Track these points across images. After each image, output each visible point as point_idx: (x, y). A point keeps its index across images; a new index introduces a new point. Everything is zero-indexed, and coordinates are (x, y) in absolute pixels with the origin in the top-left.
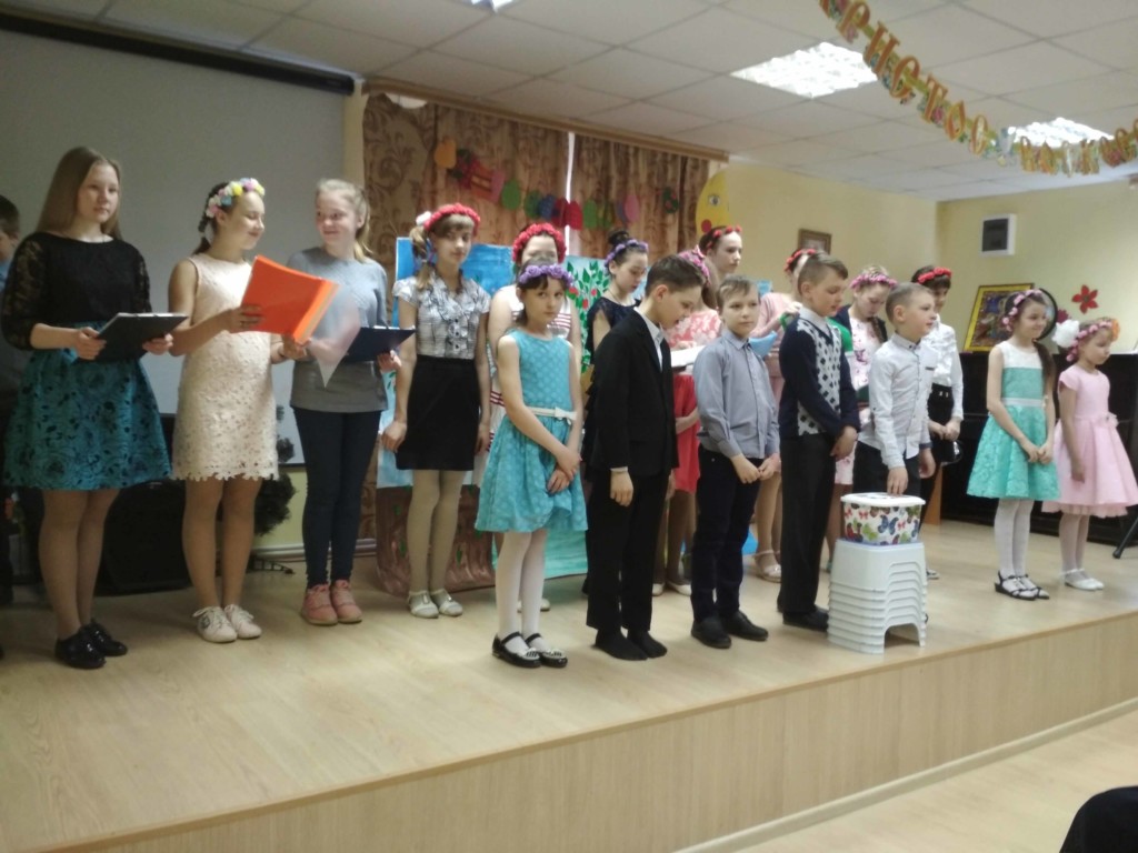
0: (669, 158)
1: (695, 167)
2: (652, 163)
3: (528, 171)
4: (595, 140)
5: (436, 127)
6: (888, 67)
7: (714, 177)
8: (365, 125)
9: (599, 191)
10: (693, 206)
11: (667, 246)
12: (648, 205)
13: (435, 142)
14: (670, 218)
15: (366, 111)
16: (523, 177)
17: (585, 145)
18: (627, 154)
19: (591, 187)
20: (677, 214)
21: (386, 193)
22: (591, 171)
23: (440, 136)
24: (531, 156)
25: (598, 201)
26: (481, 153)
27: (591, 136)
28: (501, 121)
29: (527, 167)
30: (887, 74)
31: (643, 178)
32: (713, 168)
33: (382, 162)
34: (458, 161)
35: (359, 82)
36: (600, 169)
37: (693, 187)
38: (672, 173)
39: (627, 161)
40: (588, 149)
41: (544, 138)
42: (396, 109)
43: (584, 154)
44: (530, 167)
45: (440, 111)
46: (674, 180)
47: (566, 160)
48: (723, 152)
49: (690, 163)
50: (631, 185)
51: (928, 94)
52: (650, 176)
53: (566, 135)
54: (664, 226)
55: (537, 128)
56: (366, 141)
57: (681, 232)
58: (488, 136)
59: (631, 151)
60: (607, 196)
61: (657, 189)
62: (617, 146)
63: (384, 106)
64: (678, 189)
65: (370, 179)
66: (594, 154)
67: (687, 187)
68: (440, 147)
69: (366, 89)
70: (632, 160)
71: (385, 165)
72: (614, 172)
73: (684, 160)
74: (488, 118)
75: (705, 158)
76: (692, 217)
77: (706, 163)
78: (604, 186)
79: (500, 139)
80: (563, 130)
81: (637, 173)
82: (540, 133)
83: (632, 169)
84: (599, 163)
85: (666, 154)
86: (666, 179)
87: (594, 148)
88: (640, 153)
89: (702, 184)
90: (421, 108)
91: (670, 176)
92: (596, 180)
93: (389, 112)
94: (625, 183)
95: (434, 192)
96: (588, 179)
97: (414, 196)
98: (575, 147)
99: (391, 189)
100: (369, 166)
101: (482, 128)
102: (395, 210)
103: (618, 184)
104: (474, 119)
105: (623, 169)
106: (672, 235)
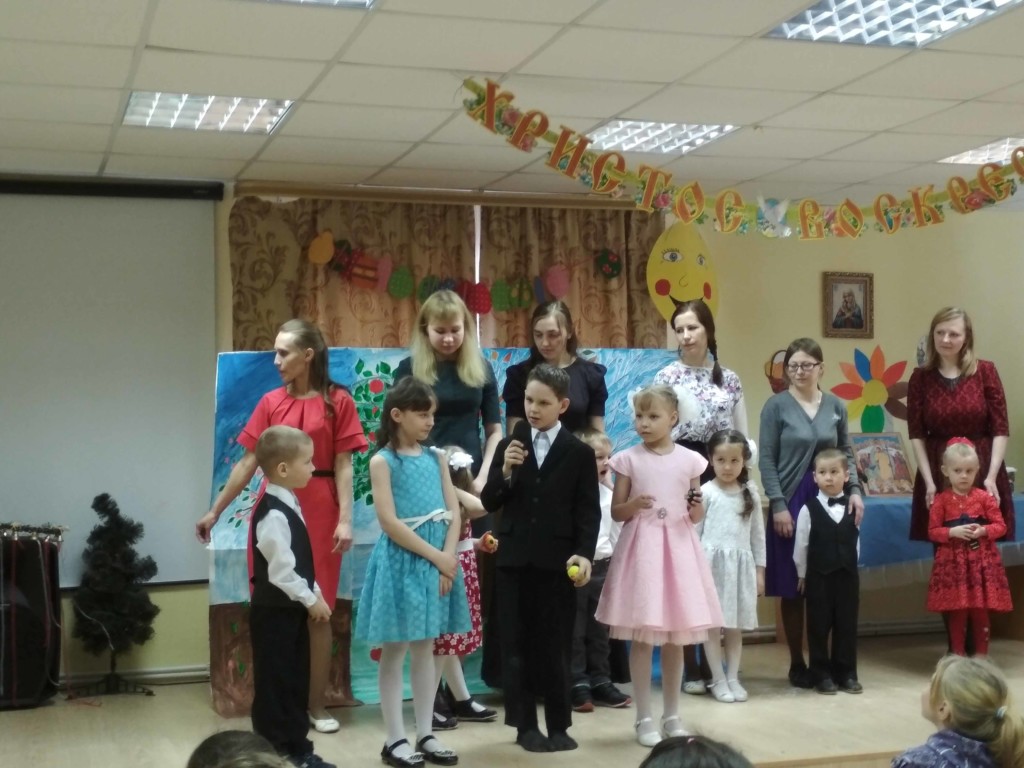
0: (608, 216)
1: (643, 222)
2: (585, 223)
3: (428, 253)
4: (507, 209)
5: (312, 220)
7: (671, 228)
8: (233, 230)
9: (518, 263)
10: (644, 264)
11: (613, 315)
12: (587, 271)
13: (313, 234)
14: (614, 283)
15: (232, 216)
16: (421, 258)
17: (494, 216)
18: (551, 218)
19: (506, 261)
20: (622, 277)
21: (259, 296)
24: (430, 237)
27: (503, 205)
28: (394, 205)
29: (425, 248)
31: (575, 241)
33: (255, 263)
34: (336, 253)
35: (230, 187)
36: (516, 239)
37: (642, 243)
38: (614, 230)
39: (552, 228)
40: (499, 220)
41: (443, 216)
42: (266, 209)
43: (494, 226)
44: (430, 248)
45: (320, 205)
46: (617, 239)
47: (471, 236)
49: (634, 217)
50: (559, 251)
52: (584, 238)
53: (471, 207)
54: (607, 294)
55: (434, 206)
56: (236, 245)
57: (630, 299)
58: (379, 224)
59: (556, 214)
60: (527, 268)
61: (596, 252)
62: (537, 212)
63: (254, 207)
64: (621, 249)
65: (239, 283)
66: (508, 225)
67: (633, 245)
68: (315, 242)
69: (237, 191)
70: (557, 224)
71: (257, 268)
72: (533, 239)
73: (628, 214)
74: (377, 204)
76: (642, 277)
77: (659, 215)
78: (522, 257)
79: (394, 224)
80: (467, 204)
81: (565, 238)
82: (438, 212)
83: (558, 234)
84: (516, 232)
85: (603, 211)
86: (606, 239)
87: (508, 217)
88: (569, 216)
89: (653, 240)
90: (295, 203)
91: (611, 235)
92: (512, 252)
93: (259, 213)
94: (551, 250)
95: (315, 289)
96: (499, 252)
97: (288, 295)
98: (482, 218)
99: (264, 291)
100: (238, 270)
101: (371, 216)
102: (269, 312)
103: (541, 251)
104: (361, 208)
105: (547, 236)
106: (619, 303)
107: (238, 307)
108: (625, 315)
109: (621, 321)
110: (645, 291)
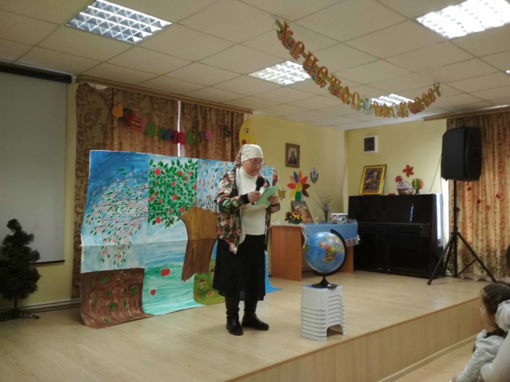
0: (225, 112)
1: (238, 117)
2: (217, 114)
3: (159, 118)
4: (191, 104)
5: (113, 98)
6: (314, 71)
7: (246, 121)
8: (77, 97)
9: (193, 127)
10: (238, 134)
11: (226, 151)
12: (217, 133)
13: (113, 105)
14: (227, 139)
15: (78, 91)
16: (156, 120)
17: (186, 107)
18: (206, 110)
19: (189, 125)
20: (230, 137)
21: (88, 129)
22: (189, 118)
23: (115, 103)
24: (160, 112)
25: (193, 132)
26: (135, 110)
27: (189, 102)
28: (145, 96)
29: (158, 116)
30: (313, 74)
31: (214, 121)
32: (246, 116)
33: (86, 114)
34: (124, 114)
35: (74, 78)
36: (193, 117)
37: (237, 125)
38: (228, 119)
39: (206, 114)
41: (166, 103)
42: (93, 90)
43: (186, 111)
44: (160, 117)
45: (115, 91)
46: (228, 122)
47: (177, 113)
48: (250, 109)
49: (235, 114)
50: (208, 124)
51: (332, 83)
52: (217, 120)
53: (177, 101)
54: (224, 143)
55: (163, 99)
56: (78, 105)
57: (232, 145)
58: (139, 102)
59: (208, 109)
60: (197, 130)
61: (221, 126)
62: (201, 107)
63: (86, 88)
64: (230, 126)
65: (80, 123)
66: (190, 111)
67: (234, 125)
68: (115, 108)
69: (78, 80)
70: (208, 112)
71: (88, 116)
72: (200, 118)
73: (233, 113)
74: (139, 94)
75: (242, 112)
76: (237, 138)
77: (242, 114)
78: (196, 125)
79: (145, 105)
80: (176, 100)
81: (211, 119)
82: (164, 101)
83: (208, 117)
84: (193, 114)
85: (224, 111)
86: (224, 121)
87: (190, 108)
88: (212, 110)
89: (241, 124)
90: (105, 89)
91: (226, 120)
92: (191, 122)
93: (89, 91)
94: (206, 123)
95: (113, 128)
96: (188, 122)
97: (102, 130)
98: (181, 107)
99: (91, 127)
100: (79, 117)
101: (136, 99)
102: (93, 138)
103: (202, 124)
104: (132, 95)
105: (204, 118)
106: (229, 147)
107: (79, 133)
108: (230, 152)
109: (229, 154)
110: (238, 144)
